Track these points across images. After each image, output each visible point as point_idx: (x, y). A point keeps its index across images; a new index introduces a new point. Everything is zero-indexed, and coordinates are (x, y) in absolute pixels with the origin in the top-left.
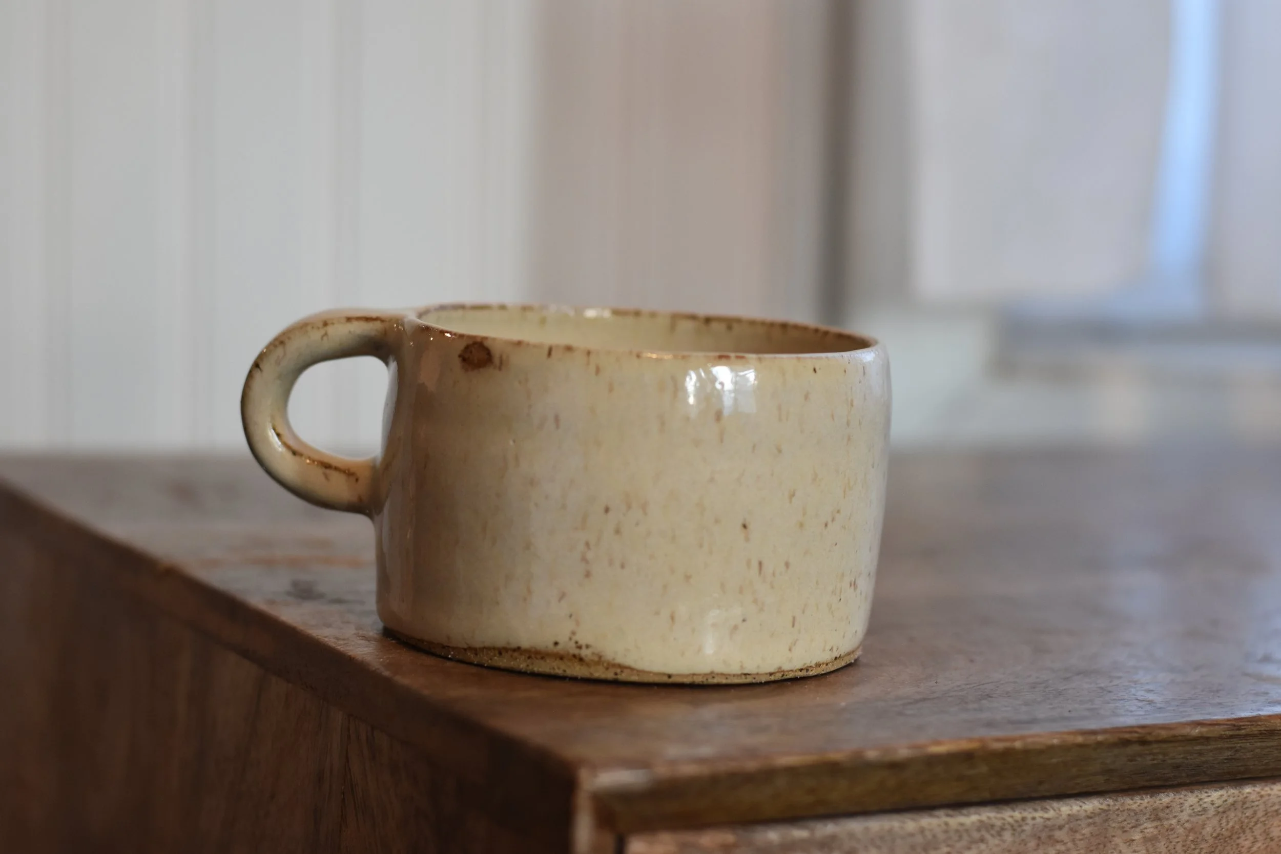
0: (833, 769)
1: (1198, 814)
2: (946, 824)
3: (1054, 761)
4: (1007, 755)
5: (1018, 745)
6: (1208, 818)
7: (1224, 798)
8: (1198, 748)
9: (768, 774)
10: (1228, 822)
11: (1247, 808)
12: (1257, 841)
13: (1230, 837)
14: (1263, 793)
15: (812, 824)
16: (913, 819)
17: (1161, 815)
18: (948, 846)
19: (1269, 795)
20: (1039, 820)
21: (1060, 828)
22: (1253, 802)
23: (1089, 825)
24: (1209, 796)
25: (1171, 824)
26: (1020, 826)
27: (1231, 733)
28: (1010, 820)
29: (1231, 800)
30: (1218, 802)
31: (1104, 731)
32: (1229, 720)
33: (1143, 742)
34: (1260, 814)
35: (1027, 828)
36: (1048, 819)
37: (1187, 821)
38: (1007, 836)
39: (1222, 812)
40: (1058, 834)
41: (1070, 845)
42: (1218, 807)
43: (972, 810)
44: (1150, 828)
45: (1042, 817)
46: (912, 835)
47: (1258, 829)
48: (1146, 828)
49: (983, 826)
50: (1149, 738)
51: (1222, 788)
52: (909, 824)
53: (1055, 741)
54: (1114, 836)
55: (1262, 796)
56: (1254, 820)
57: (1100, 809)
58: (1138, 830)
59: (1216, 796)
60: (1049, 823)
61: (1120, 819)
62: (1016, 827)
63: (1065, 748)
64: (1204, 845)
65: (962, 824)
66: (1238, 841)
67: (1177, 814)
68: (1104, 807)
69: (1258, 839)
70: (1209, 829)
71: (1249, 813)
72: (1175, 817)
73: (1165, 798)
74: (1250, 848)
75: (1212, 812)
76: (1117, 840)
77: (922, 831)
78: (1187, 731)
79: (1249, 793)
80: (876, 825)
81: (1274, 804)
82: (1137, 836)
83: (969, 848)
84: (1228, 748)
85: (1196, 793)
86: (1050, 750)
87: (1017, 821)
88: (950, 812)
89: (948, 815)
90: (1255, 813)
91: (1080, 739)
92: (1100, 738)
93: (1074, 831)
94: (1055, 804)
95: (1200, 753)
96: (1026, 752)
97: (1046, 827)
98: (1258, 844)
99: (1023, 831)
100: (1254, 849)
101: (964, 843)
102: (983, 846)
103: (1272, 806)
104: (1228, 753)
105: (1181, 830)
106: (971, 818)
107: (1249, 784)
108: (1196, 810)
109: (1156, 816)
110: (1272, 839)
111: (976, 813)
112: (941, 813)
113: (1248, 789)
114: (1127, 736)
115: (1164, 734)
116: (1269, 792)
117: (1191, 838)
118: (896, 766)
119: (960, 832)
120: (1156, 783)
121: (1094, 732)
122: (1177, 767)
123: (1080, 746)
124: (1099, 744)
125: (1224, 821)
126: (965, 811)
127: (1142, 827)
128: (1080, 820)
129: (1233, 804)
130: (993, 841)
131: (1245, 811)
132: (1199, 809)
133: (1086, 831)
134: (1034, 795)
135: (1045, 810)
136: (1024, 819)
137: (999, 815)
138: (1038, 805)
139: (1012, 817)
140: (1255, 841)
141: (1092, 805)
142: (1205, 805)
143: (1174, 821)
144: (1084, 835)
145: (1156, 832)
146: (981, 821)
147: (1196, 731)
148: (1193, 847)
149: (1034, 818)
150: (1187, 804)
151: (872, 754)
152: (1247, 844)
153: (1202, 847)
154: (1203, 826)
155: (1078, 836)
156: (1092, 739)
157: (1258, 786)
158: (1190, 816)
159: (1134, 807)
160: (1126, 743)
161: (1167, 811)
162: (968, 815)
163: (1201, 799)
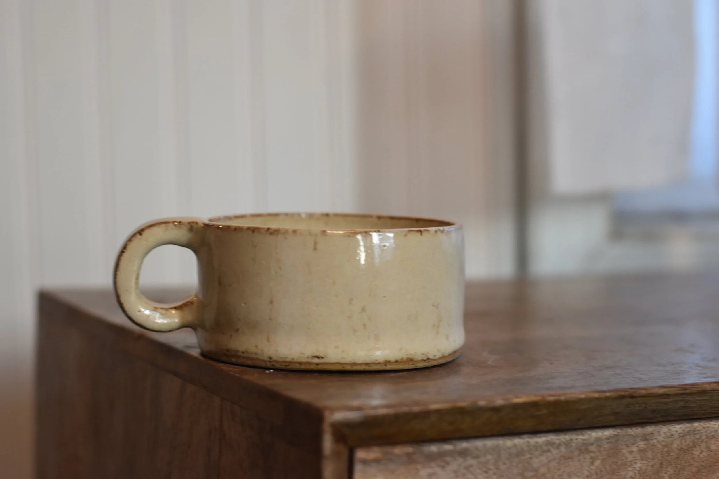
0: (461, 411)
1: (669, 437)
2: (528, 442)
3: (584, 407)
4: (556, 404)
5: (563, 398)
6: (675, 440)
7: (683, 429)
8: (664, 400)
9: (426, 414)
10: (686, 442)
11: (696, 434)
12: (703, 452)
13: (688, 450)
14: (705, 426)
15: (455, 442)
16: (510, 440)
17: (648, 437)
18: (531, 454)
19: (708, 427)
20: (580, 441)
21: (592, 444)
22: (699, 431)
23: (608, 443)
24: (674, 428)
25: (654, 443)
26: (570, 443)
27: (681, 392)
28: (563, 440)
29: (687, 430)
30: (680, 431)
31: (610, 391)
32: (679, 385)
33: (632, 397)
34: (704, 437)
35: (573, 444)
36: (585, 440)
37: (663, 441)
38: (563, 449)
39: (682, 436)
40: (592, 448)
41: (598, 454)
42: (680, 433)
43: (542, 435)
44: (642, 444)
45: (581, 439)
46: (510, 448)
47: (703, 445)
48: (640, 445)
49: (548, 443)
50: (635, 395)
51: (681, 423)
52: (509, 442)
53: (583, 396)
54: (622, 449)
55: (704, 428)
56: (701, 440)
57: (614, 434)
58: (635, 445)
59: (678, 428)
60: (585, 442)
61: (625, 440)
62: (567, 444)
63: (589, 400)
64: (673, 454)
65: (537, 442)
66: (693, 452)
67: (656, 437)
68: (616, 433)
69: (704, 451)
70: (675, 446)
71: (697, 437)
72: (656, 439)
73: (650, 429)
74: (699, 455)
75: (676, 436)
76: (624, 451)
77: (515, 446)
78: (656, 391)
79: (697, 426)
80: (490, 443)
81: (711, 432)
82: (635, 449)
83: (541, 455)
84: (681, 401)
85: (668, 426)
86: (580, 401)
87: (567, 441)
88: (531, 436)
89: (529, 438)
90: (701, 437)
91: (596, 395)
92: (608, 394)
93: (599, 446)
94: (589, 432)
95: (666, 403)
96: (567, 402)
97: (584, 444)
98: (704, 454)
99: (571, 446)
100: (702, 456)
101: (538, 452)
102: (549, 454)
103: (710, 433)
104: (681, 404)
105: (659, 446)
106: (541, 439)
107: (697, 421)
108: (667, 435)
109: (645, 438)
110: (711, 451)
111: (544, 437)
112: (525, 436)
113: (696, 424)
114: (623, 393)
115: (643, 392)
116: (709, 425)
117: (665, 450)
118: (496, 410)
119: (537, 446)
120: (644, 421)
121: (604, 392)
122: (654, 411)
123: (597, 399)
124: (607, 398)
125: (683, 441)
126: (538, 435)
127: (638, 444)
128: (602, 440)
129: (688, 432)
130: (555, 451)
131: (696, 436)
132: (669, 434)
133: (606, 446)
134: (577, 427)
135: (583, 435)
136: (571, 440)
137: (557, 438)
138: (579, 432)
139: (564, 438)
140: (702, 452)
141: (608, 433)
142: (672, 433)
143: (655, 441)
144: (605, 448)
145: (645, 447)
146: (547, 441)
147: (662, 391)
148: (667, 455)
149: (577, 439)
150: (662, 432)
151: (482, 403)
152: (697, 453)
153: (672, 454)
154: (672, 444)
155: (602, 449)
156: (603, 395)
157: (701, 422)
158: (664, 438)
159: (632, 433)
160: (622, 397)
161: (651, 436)
162: (540, 437)
163: (670, 429)
